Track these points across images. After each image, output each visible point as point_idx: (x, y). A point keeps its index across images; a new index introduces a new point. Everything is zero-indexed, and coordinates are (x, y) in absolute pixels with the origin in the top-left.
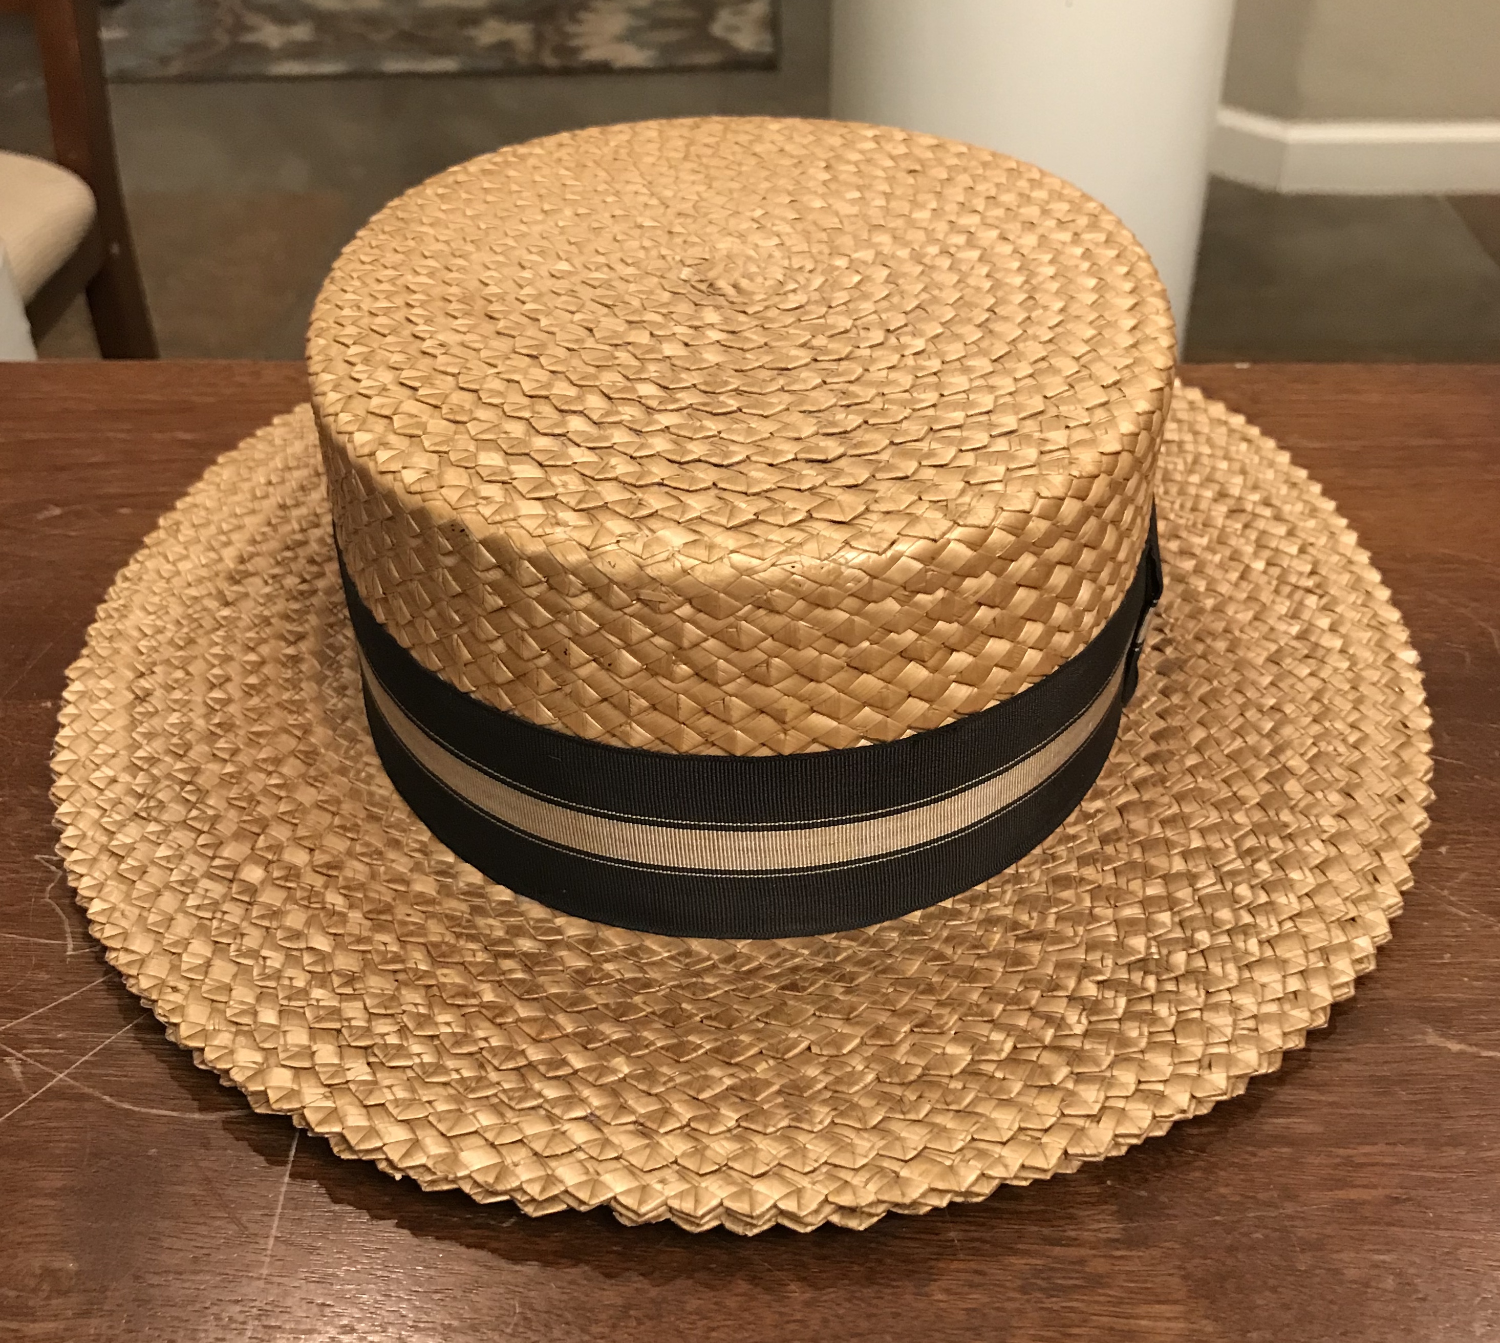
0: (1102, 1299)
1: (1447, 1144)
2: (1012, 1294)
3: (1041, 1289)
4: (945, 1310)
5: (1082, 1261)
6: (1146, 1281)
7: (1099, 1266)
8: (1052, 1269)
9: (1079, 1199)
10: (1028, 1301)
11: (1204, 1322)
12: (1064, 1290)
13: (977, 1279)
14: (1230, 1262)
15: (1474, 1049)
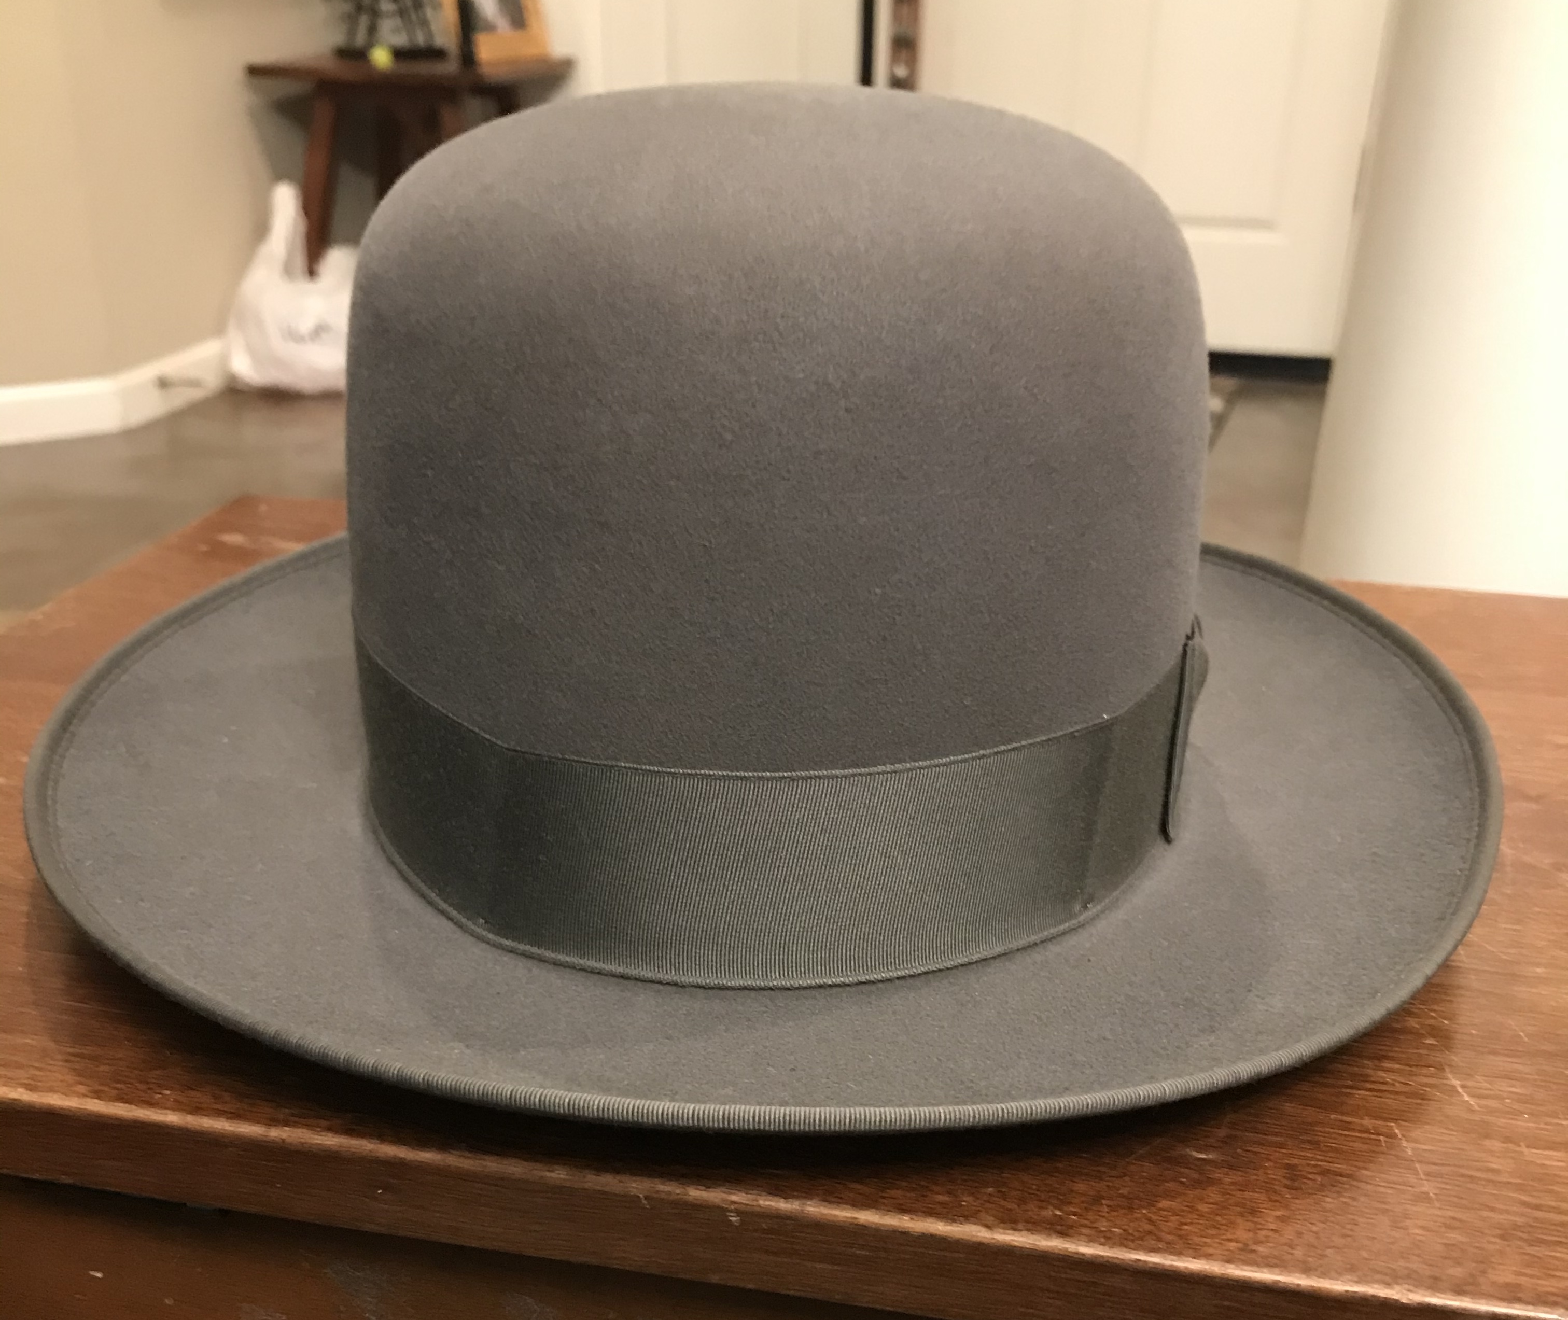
2: (1493, 1239)
8: (1535, 1226)
10: (1509, 1245)
12: (1547, 1243)
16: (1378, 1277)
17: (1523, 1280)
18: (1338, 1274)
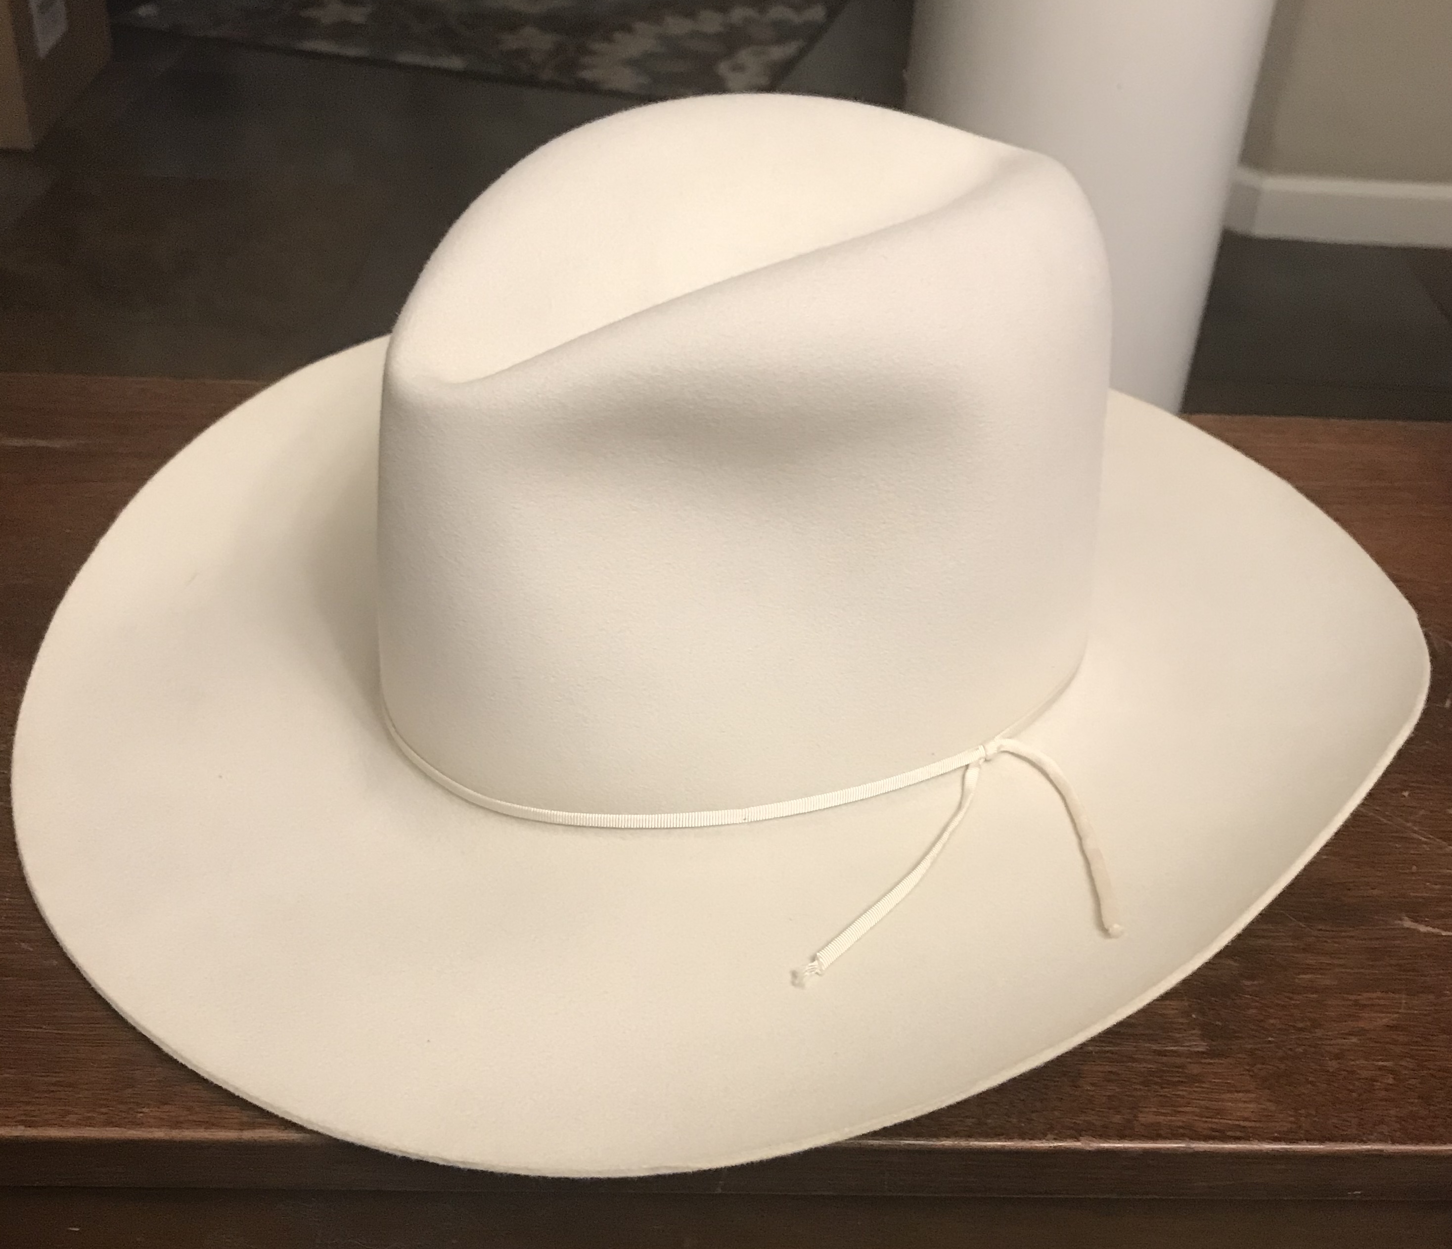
0: (1199, 1089)
1: (1423, 992)
2: (1138, 1087)
3: (1156, 1083)
4: (1092, 1096)
5: (1182, 1066)
6: (1228, 1079)
7: (1195, 1069)
8: (1164, 1071)
9: (1175, 1026)
10: (1149, 1091)
11: (1268, 1104)
12: (1175, 1084)
13: (1113, 1077)
14: (1283, 1066)
15: (1436, 931)
16: (1069, 1132)
17: (1161, 1119)
18: (1042, 1136)
